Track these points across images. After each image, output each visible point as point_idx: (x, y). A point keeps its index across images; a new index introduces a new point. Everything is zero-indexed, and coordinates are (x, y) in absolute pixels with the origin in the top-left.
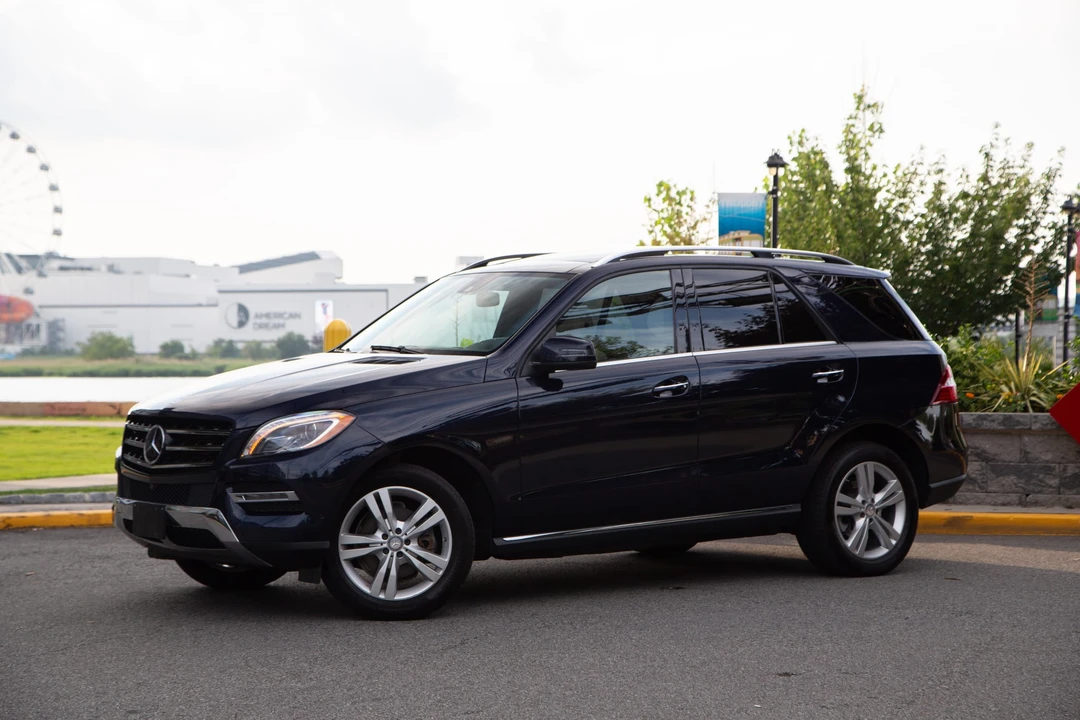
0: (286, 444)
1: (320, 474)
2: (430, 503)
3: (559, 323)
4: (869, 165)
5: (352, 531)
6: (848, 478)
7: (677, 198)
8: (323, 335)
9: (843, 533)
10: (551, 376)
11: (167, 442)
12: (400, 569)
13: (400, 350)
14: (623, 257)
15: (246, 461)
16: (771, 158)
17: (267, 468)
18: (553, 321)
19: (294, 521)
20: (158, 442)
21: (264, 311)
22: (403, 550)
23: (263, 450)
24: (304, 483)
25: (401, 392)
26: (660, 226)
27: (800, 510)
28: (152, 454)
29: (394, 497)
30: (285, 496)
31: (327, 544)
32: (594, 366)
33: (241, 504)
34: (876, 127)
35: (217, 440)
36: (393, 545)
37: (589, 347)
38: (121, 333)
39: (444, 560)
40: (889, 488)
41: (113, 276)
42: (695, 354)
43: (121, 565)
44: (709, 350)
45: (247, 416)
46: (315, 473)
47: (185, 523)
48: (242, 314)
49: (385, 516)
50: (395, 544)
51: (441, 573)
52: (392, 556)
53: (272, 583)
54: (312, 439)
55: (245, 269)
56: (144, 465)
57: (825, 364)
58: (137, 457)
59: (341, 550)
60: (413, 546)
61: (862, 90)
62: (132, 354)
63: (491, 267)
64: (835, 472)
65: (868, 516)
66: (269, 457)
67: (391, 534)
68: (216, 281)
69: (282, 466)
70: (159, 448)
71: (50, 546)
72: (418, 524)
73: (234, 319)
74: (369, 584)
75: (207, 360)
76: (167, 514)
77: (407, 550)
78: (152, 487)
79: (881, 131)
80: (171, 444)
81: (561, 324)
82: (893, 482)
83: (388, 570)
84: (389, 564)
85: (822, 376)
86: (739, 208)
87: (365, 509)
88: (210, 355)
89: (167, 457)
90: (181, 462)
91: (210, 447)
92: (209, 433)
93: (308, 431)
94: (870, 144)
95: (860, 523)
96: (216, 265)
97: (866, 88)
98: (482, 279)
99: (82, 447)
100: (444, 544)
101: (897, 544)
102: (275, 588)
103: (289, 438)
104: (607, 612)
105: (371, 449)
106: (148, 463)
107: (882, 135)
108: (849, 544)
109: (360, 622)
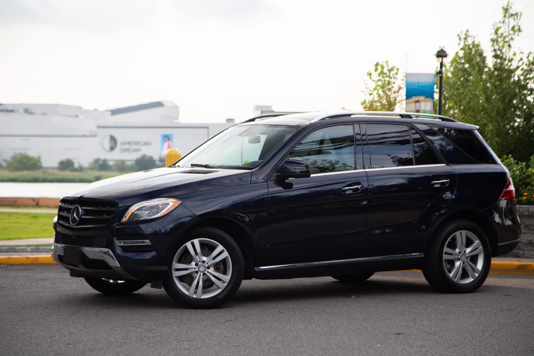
0: (145, 215)
1: (163, 231)
2: (220, 248)
3: (291, 153)
4: (512, 53)
5: (179, 261)
6: (451, 239)
7: (388, 73)
8: (165, 157)
9: (448, 269)
10: (286, 181)
11: (83, 213)
12: (205, 282)
13: (206, 166)
14: (327, 117)
15: (124, 224)
16: (439, 52)
17: (135, 228)
18: (288, 151)
19: (149, 256)
20: (78, 214)
21: (127, 140)
22: (206, 272)
23: (133, 218)
24: (154, 236)
25: (203, 189)
26: (376, 91)
27: (423, 256)
28: (74, 220)
29: (202, 244)
30: (144, 242)
31: (166, 268)
32: (309, 176)
33: (121, 246)
34: (517, 28)
35: (109, 213)
36: (201, 269)
37: (307, 166)
38: (32, 153)
39: (227, 278)
40: (474, 245)
41: (28, 116)
42: (366, 170)
43: (53, 283)
44: (373, 168)
45: (124, 200)
46: (160, 231)
47: (91, 257)
48: (112, 142)
49: (196, 254)
50: (202, 269)
51: (226, 284)
52: (200, 275)
53: (136, 292)
54: (158, 213)
55: (114, 112)
56: (69, 225)
57: (438, 176)
58: (66, 222)
59: (173, 272)
60: (211, 270)
61: (508, 5)
62: (40, 167)
63: (257, 121)
64: (443, 236)
65: (462, 260)
66: (136, 222)
67: (200, 263)
68: (96, 120)
69: (143, 226)
70: (78, 217)
71: (11, 274)
72: (214, 258)
73: (107, 145)
74: (188, 290)
75: (89, 172)
76: (82, 252)
77: (208, 272)
78: (74, 237)
79: (519, 30)
80: (84, 215)
81: (292, 153)
82: (477, 242)
83: (198, 283)
84: (199, 279)
85: (437, 183)
86: (419, 83)
87: (186, 250)
88: (91, 168)
89: (82, 221)
90: (89, 225)
91: (105, 216)
92: (104, 209)
93: (157, 208)
94: (512, 39)
95: (458, 264)
96: (96, 110)
97: (510, 3)
98: (251, 128)
99: (16, 225)
100: (228, 269)
101: (478, 276)
102: (138, 295)
103: (147, 212)
104: (314, 307)
105: (190, 218)
106: (72, 225)
107: (520, 34)
108: (451, 275)
109: (182, 310)
